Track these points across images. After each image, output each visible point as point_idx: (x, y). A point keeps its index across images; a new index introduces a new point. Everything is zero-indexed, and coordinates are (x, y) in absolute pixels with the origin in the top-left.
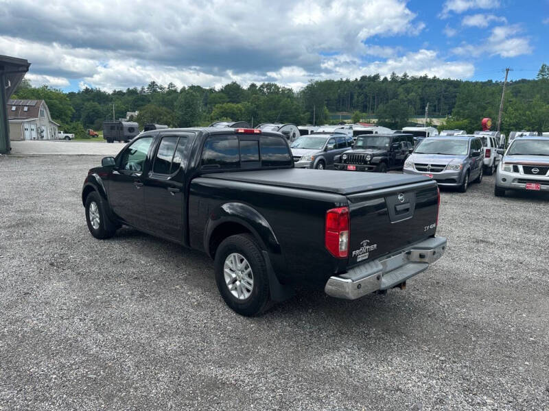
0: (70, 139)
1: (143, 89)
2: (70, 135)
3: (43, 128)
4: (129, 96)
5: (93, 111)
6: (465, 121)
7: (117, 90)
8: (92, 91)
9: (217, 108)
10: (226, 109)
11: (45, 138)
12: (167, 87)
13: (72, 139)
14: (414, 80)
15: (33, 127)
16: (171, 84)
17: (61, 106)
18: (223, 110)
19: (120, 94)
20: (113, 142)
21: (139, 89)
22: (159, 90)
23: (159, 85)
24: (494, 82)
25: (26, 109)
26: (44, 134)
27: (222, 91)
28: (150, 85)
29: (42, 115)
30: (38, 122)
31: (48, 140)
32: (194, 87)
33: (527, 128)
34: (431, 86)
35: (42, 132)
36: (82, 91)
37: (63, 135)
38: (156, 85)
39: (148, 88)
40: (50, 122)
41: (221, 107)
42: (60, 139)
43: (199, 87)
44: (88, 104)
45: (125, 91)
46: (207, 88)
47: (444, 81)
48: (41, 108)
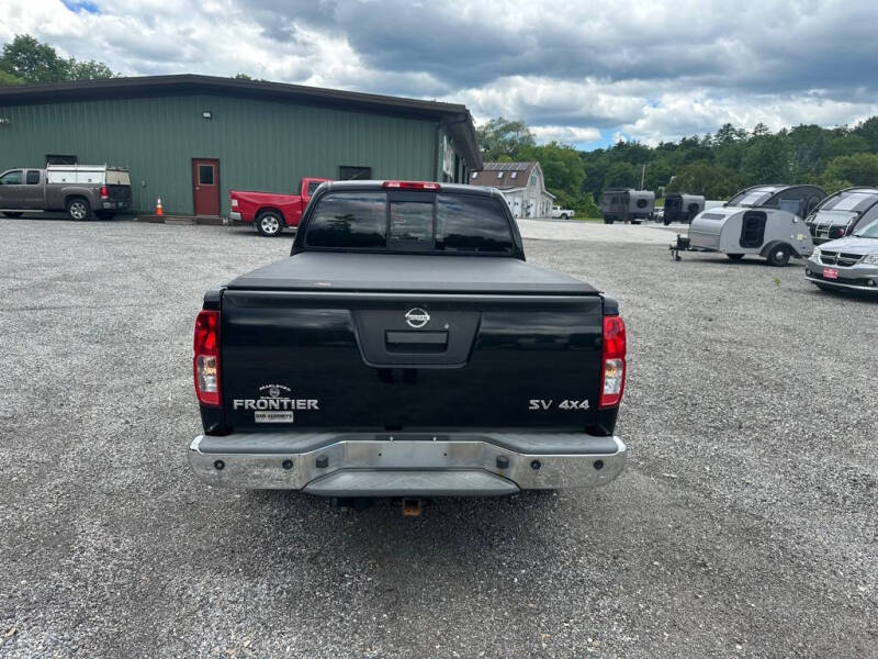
0: (567, 218)
1: (708, 137)
2: (569, 212)
3: (532, 202)
4: (682, 150)
5: (621, 177)
7: (665, 142)
8: (627, 145)
9: (837, 163)
10: (855, 165)
11: (532, 215)
12: (752, 131)
13: (571, 218)
15: (518, 200)
16: (761, 125)
17: (568, 171)
18: (848, 168)
19: (669, 147)
20: (612, 223)
21: (702, 137)
22: (736, 138)
23: (737, 129)
25: (514, 175)
26: (532, 210)
27: (858, 131)
28: (721, 131)
29: (533, 184)
30: (525, 194)
31: (535, 218)
32: (806, 127)
35: (529, 207)
36: (613, 146)
37: (559, 212)
38: (733, 129)
39: (717, 136)
40: (543, 193)
41: (846, 162)
42: (554, 218)
43: (814, 127)
44: (616, 166)
45: (677, 143)
46: (831, 128)
48: (533, 174)
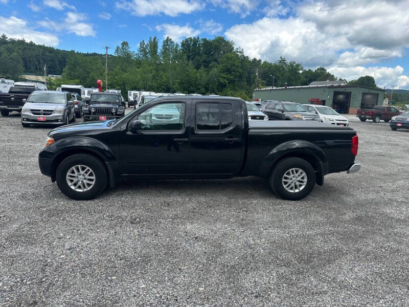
6: (77, 80)
14: (13, 42)
24: (76, 52)
33: (118, 88)
34: (30, 49)
47: (40, 47)
